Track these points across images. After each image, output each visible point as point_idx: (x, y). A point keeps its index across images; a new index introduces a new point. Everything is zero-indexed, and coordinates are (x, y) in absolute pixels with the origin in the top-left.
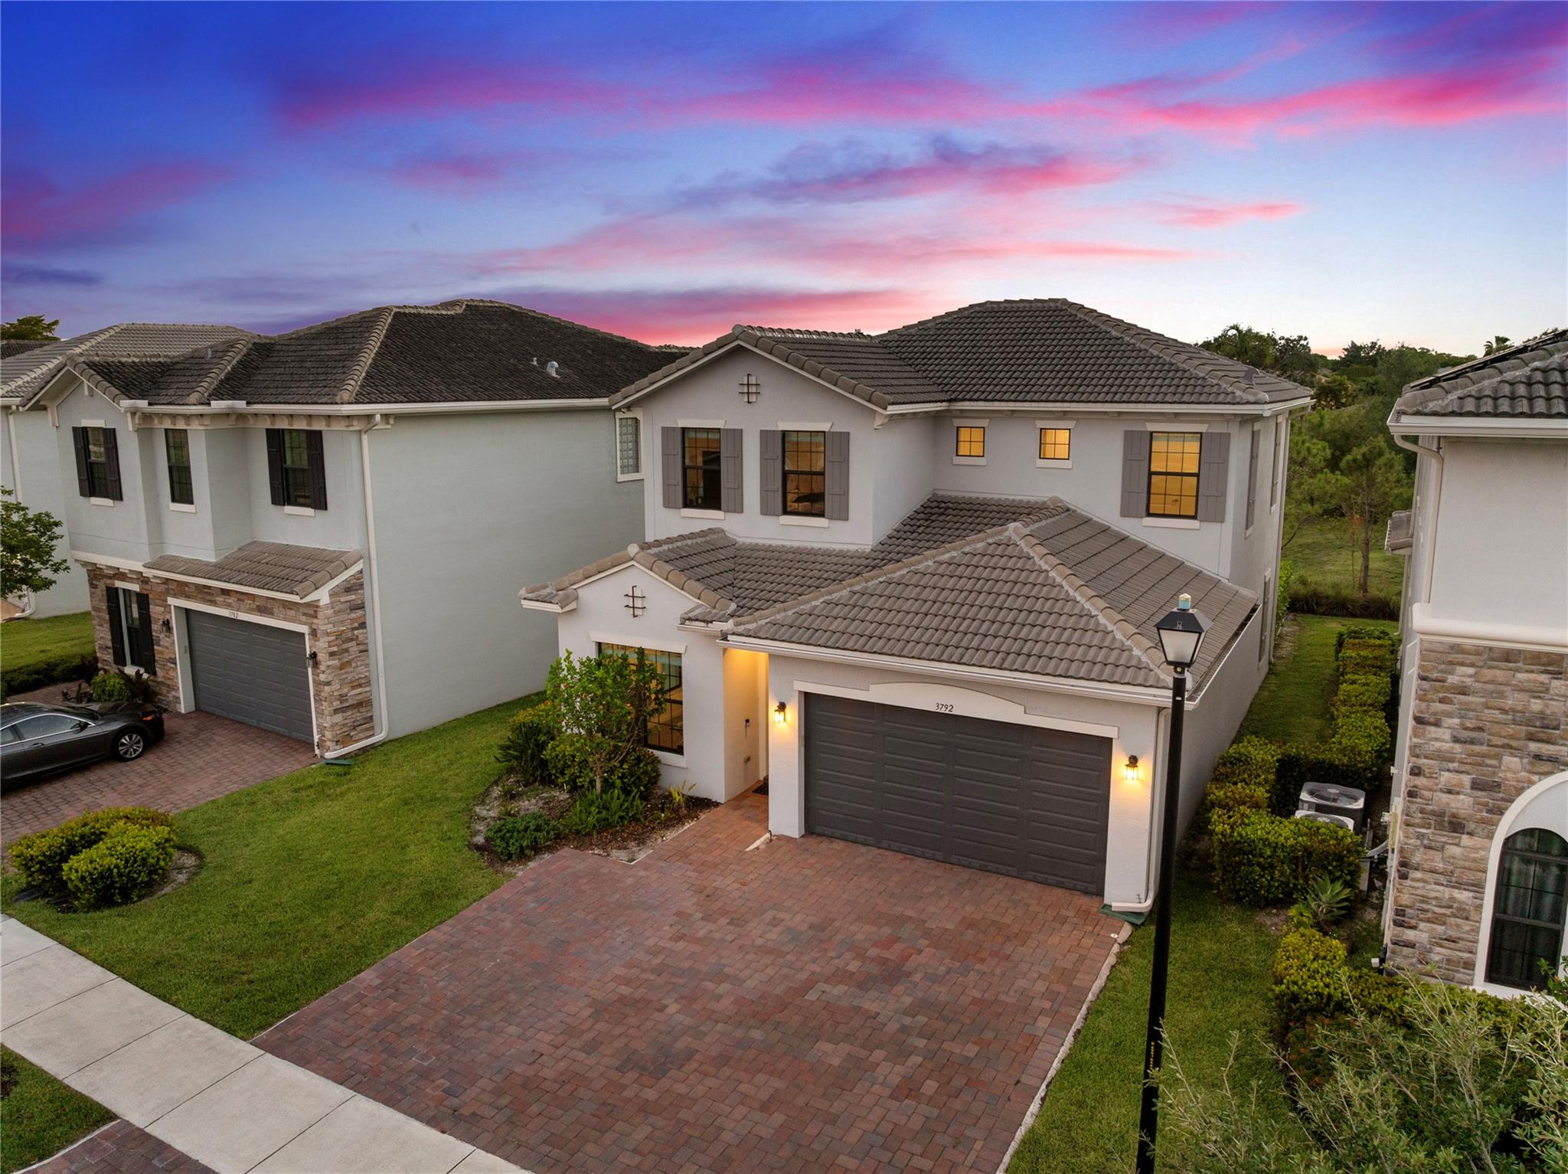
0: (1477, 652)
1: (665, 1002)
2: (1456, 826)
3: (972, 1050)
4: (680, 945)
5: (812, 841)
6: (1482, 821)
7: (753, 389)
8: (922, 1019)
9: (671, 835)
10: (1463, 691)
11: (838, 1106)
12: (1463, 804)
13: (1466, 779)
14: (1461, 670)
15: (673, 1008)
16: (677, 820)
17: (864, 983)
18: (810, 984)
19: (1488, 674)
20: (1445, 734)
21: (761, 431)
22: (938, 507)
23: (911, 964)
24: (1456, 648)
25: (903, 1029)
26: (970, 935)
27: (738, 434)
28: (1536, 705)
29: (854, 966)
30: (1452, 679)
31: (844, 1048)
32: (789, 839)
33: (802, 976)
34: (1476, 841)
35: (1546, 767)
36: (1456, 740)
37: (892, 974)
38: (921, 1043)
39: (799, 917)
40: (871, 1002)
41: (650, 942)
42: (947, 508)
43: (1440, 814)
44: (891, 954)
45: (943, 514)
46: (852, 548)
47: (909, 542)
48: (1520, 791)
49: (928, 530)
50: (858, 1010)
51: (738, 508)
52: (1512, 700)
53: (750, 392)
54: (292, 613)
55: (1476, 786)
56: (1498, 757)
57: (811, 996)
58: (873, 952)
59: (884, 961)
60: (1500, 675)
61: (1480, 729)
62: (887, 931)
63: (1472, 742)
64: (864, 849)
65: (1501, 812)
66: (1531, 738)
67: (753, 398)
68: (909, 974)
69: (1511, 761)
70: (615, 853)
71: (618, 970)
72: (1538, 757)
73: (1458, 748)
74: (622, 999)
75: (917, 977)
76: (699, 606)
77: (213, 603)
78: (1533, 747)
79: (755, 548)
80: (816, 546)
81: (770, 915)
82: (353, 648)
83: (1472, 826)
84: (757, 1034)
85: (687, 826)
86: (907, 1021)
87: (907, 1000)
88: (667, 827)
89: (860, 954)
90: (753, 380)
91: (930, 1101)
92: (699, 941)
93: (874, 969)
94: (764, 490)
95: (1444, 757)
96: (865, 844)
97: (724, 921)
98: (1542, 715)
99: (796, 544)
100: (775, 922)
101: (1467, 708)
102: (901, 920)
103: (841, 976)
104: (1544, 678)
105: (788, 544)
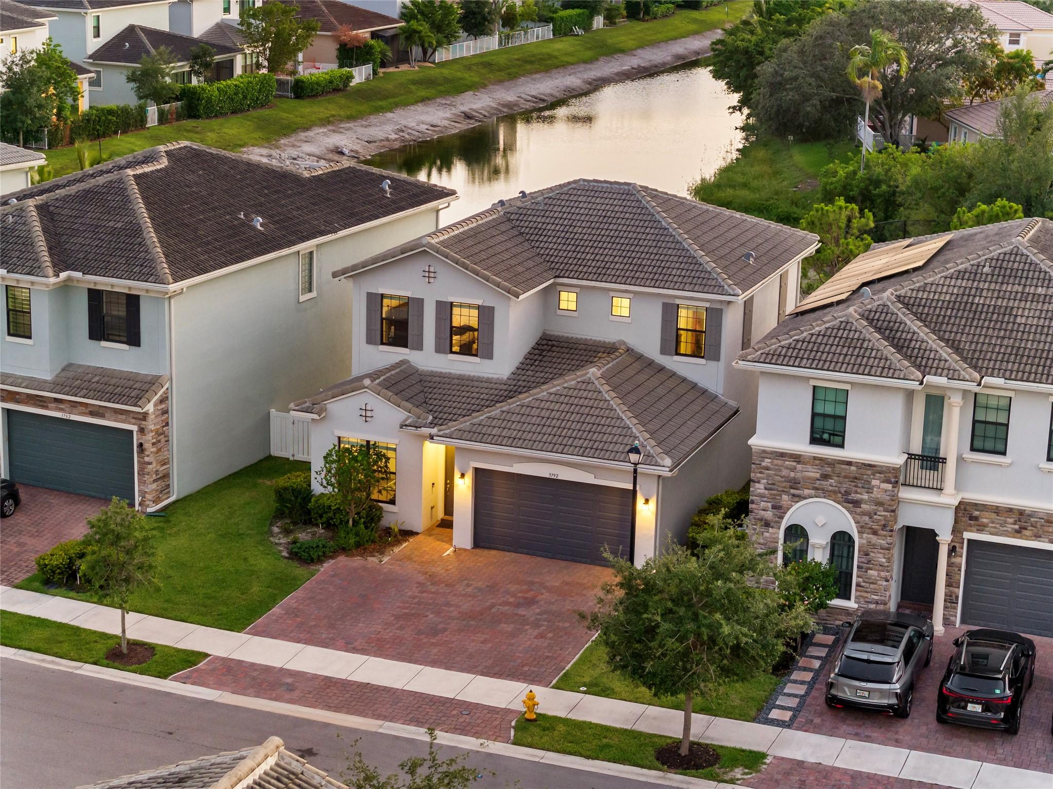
0: (772, 453)
1: (428, 613)
2: (767, 524)
3: (567, 625)
4: (425, 595)
5: (478, 551)
6: (776, 522)
7: (432, 275)
8: (545, 616)
9: (397, 550)
10: (767, 468)
11: (513, 641)
12: (769, 515)
13: (770, 505)
14: (767, 460)
15: (431, 616)
16: (398, 542)
17: (518, 605)
18: (493, 606)
19: (776, 462)
20: (762, 486)
21: (437, 302)
22: (547, 345)
23: (540, 597)
24: (764, 452)
25: (537, 619)
26: (566, 588)
27: (420, 302)
28: (792, 474)
29: (511, 600)
30: (763, 464)
31: (512, 626)
32: (465, 550)
33: (488, 604)
34: (774, 530)
35: (796, 499)
36: (766, 489)
37: (530, 602)
38: (545, 623)
39: (480, 583)
40: (522, 611)
41: (410, 594)
42: (553, 346)
43: (761, 520)
44: (529, 595)
45: (550, 350)
46: (495, 376)
47: (529, 373)
48: (788, 509)
49: (541, 364)
50: (516, 614)
51: (419, 347)
52: (785, 472)
53: (429, 276)
54: (120, 417)
55: (774, 507)
56: (781, 496)
57: (494, 610)
58: (520, 595)
59: (525, 598)
60: (779, 462)
61: (773, 484)
62: (525, 587)
63: (771, 489)
64: (508, 554)
65: (782, 518)
66: (791, 488)
67: (432, 280)
68: (537, 602)
69: (785, 497)
70: (369, 558)
71: (398, 604)
72: (794, 495)
73: (766, 492)
74: (406, 614)
75: (542, 603)
76: (409, 417)
77: (46, 408)
78: (792, 491)
79: (432, 374)
80: (472, 374)
81: (465, 582)
82: (163, 440)
83: (772, 524)
84: (472, 623)
85: (404, 545)
86: (539, 617)
87: (538, 611)
88: (393, 546)
89: (513, 595)
90: (432, 269)
91: (550, 639)
92: (433, 593)
93: (522, 601)
94: (438, 338)
95: (762, 496)
96: (508, 551)
97: (443, 585)
98: (794, 479)
99: (458, 372)
100: (468, 585)
101: (768, 476)
102: (532, 583)
103: (506, 603)
104: (794, 464)
105: (453, 372)
